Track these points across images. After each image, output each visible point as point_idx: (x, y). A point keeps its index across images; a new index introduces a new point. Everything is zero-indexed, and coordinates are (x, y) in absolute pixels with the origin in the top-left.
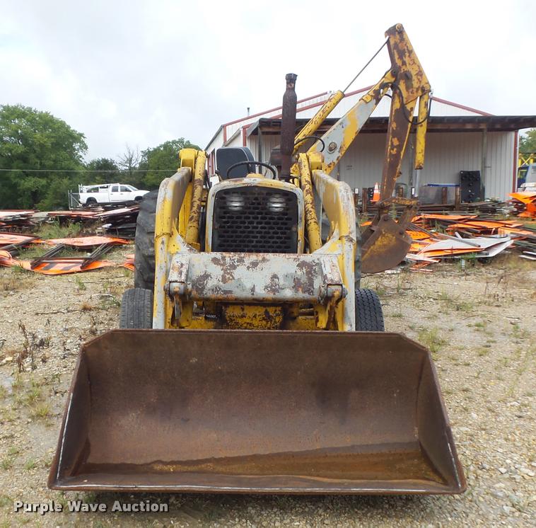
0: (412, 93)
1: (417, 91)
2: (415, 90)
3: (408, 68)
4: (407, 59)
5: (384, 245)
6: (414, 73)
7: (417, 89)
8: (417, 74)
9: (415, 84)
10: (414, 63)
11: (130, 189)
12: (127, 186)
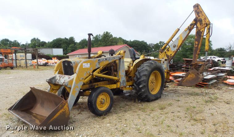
0: (202, 26)
1: (204, 25)
2: (203, 24)
3: (201, 17)
4: (200, 15)
5: (191, 77)
6: (203, 19)
7: (204, 24)
8: (204, 19)
9: (203, 22)
10: (203, 15)
11: (216, 57)
12: (215, 57)
